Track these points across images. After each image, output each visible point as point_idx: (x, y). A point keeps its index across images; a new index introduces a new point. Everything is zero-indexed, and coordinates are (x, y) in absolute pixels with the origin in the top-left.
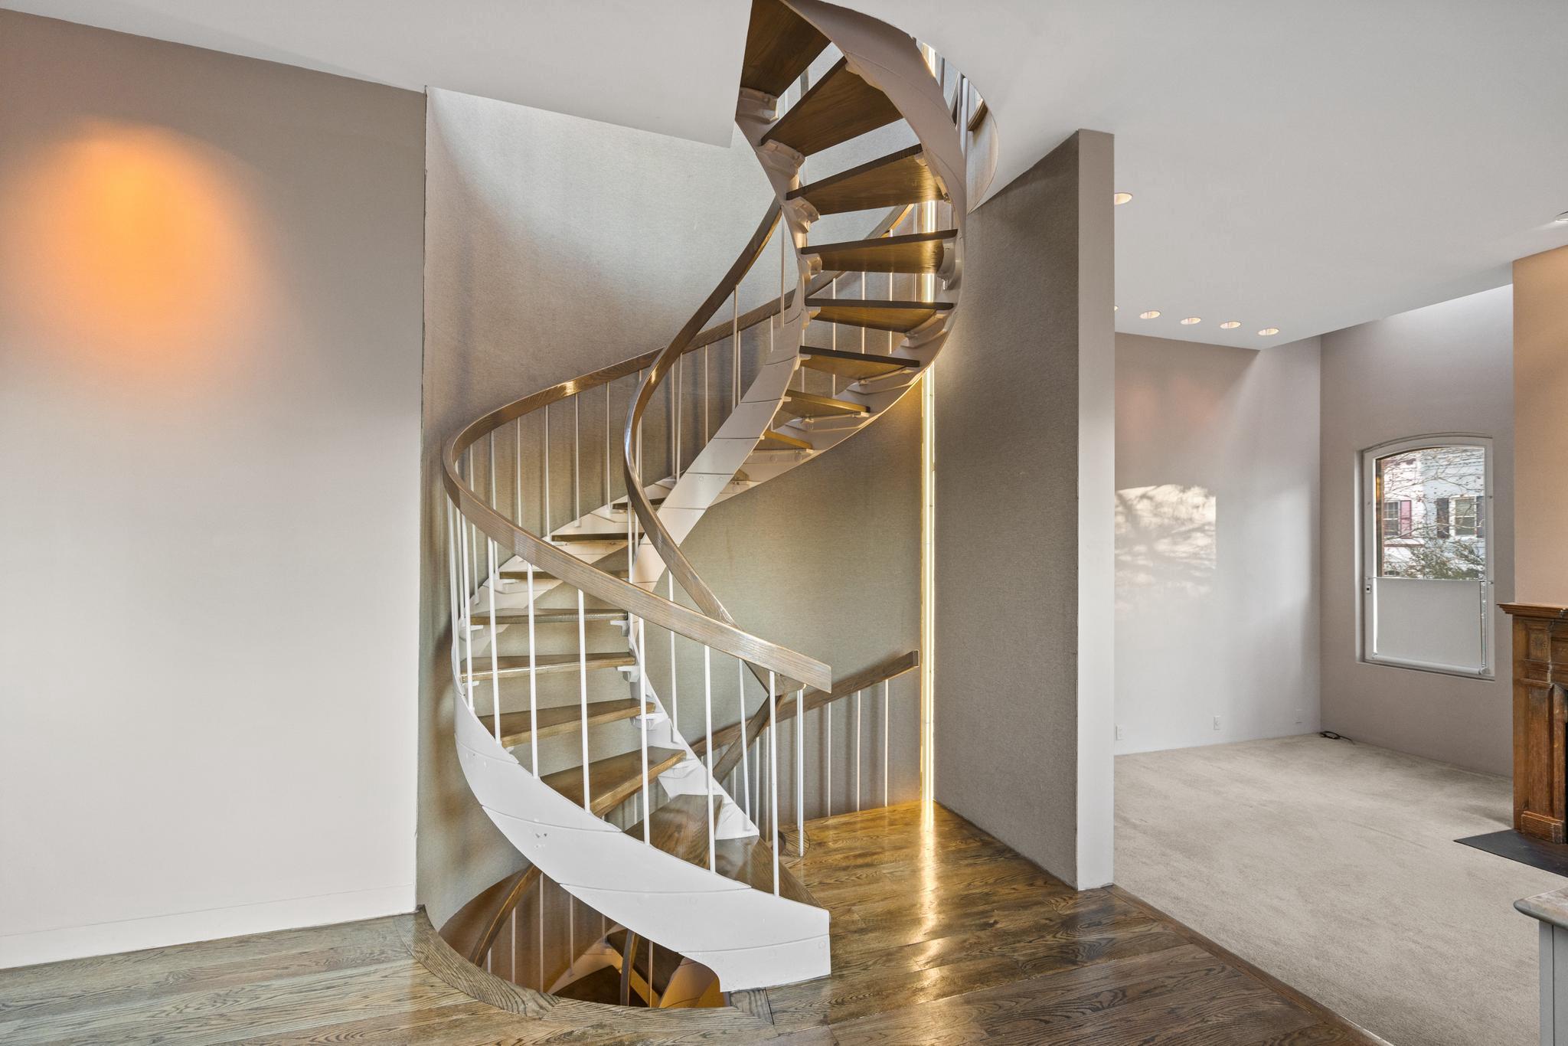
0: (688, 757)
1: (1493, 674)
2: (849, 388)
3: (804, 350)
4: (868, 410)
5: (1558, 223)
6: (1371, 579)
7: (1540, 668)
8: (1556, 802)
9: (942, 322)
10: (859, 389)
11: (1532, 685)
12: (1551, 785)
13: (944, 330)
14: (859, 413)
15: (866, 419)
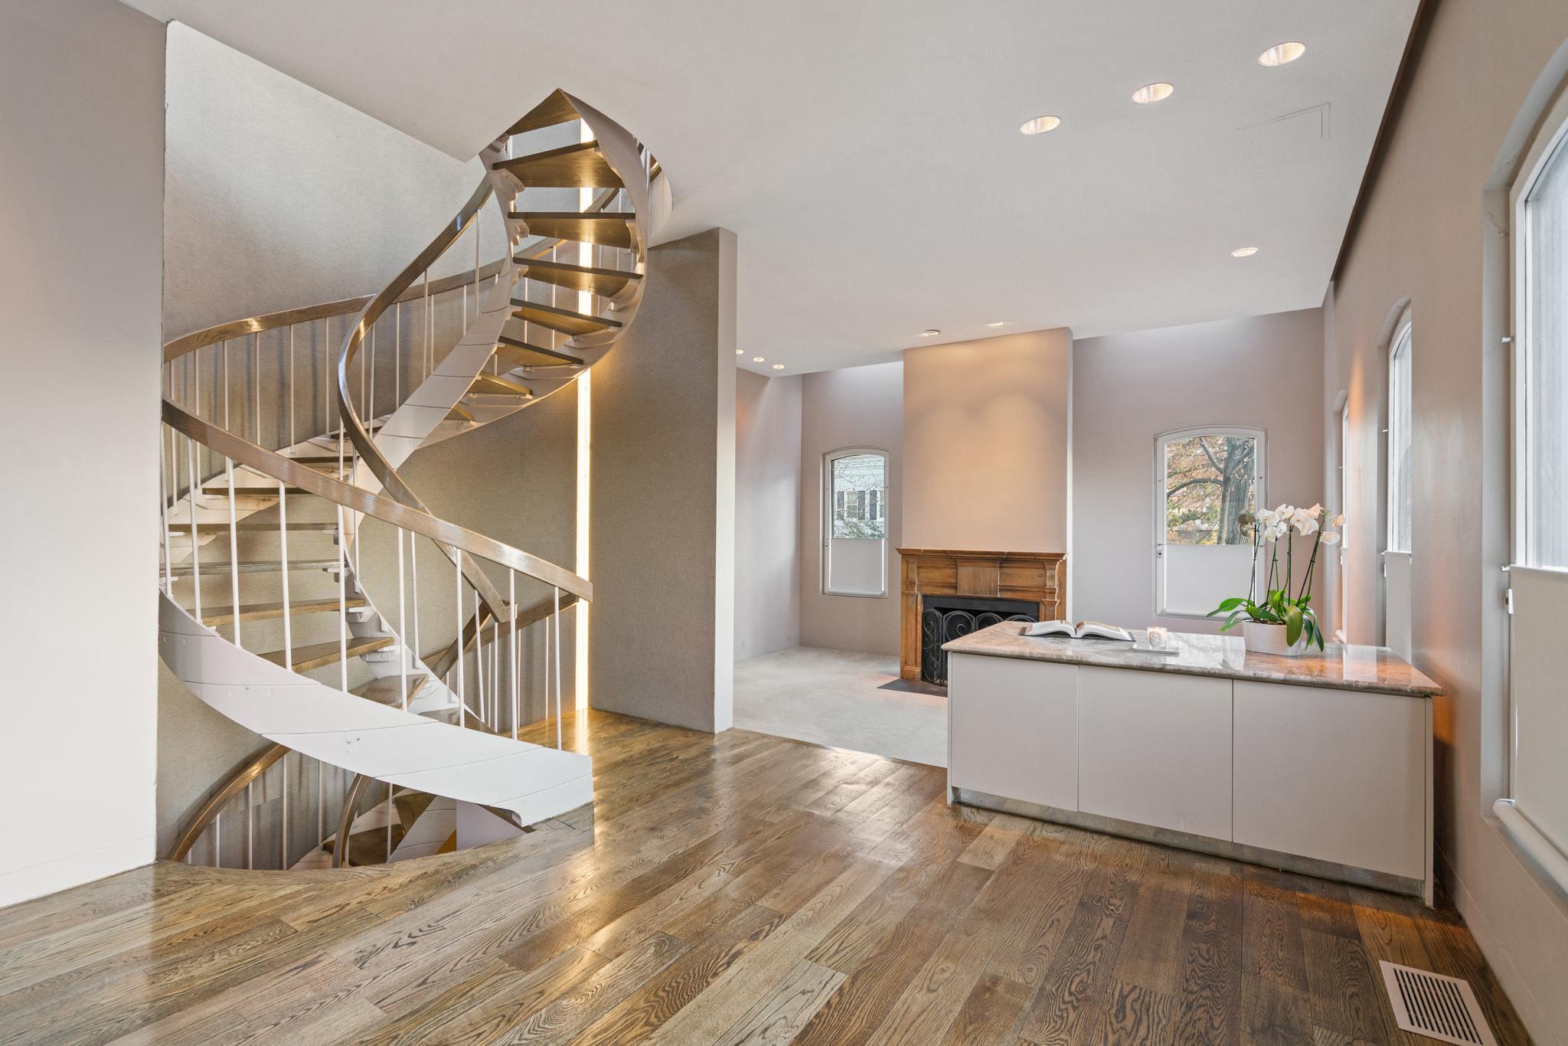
0: (430, 679)
1: (887, 595)
2: (511, 372)
3: (502, 339)
4: (531, 393)
5: (926, 335)
6: (828, 539)
7: (912, 583)
8: (918, 658)
9: (612, 335)
10: (523, 375)
11: (909, 594)
12: (916, 650)
13: (612, 341)
14: (524, 395)
15: (529, 400)
